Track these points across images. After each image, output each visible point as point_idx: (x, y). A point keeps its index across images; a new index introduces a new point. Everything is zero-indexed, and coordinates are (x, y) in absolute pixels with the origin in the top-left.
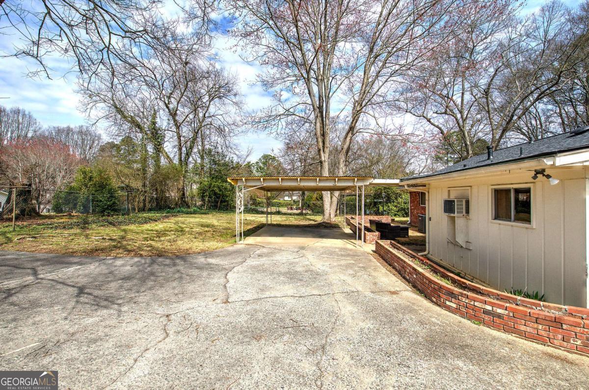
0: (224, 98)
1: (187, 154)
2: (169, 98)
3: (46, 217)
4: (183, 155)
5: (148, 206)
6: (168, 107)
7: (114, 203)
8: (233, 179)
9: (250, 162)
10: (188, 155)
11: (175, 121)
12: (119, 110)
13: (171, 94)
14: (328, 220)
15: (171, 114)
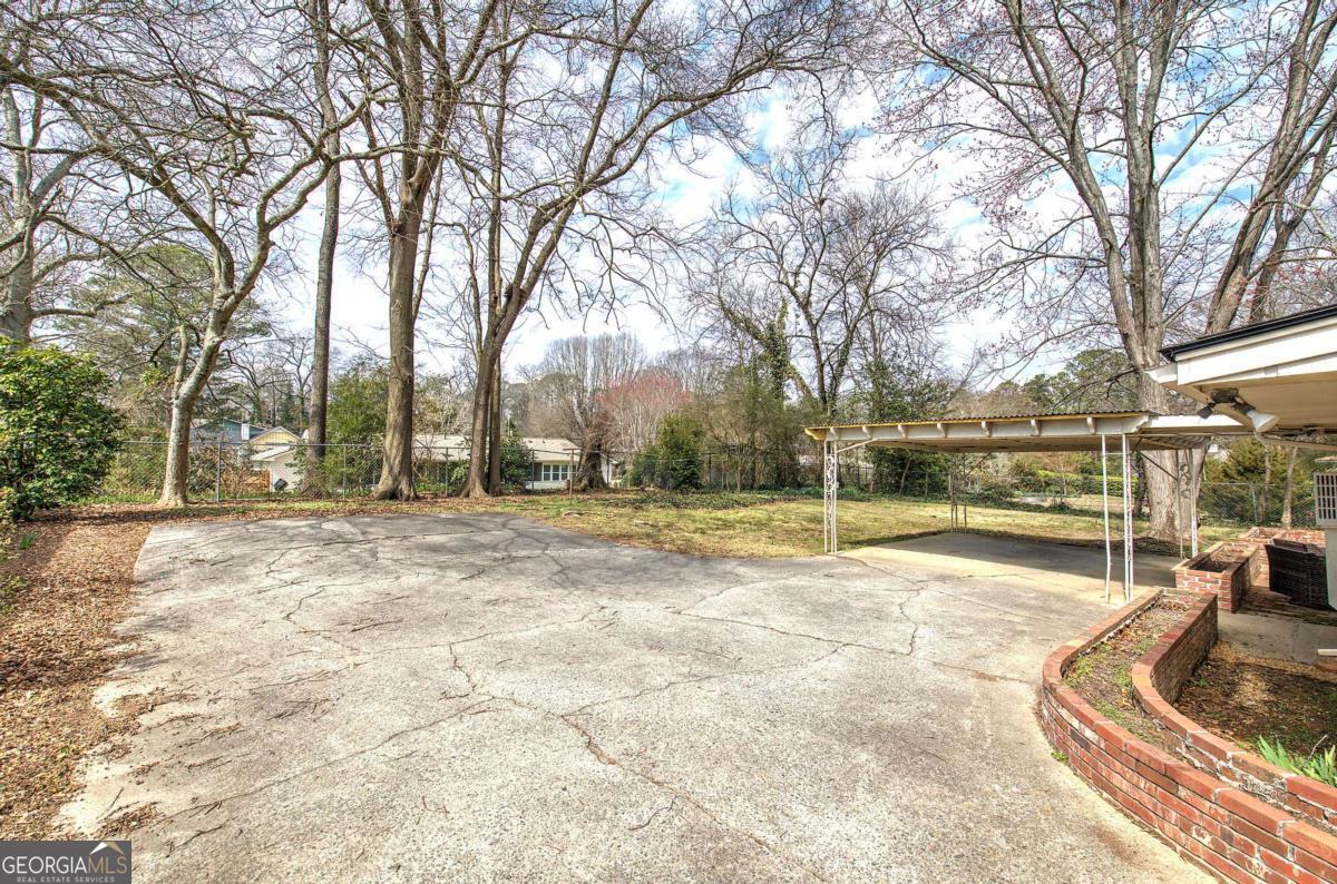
0: (911, 247)
1: (834, 378)
2: (796, 274)
3: (615, 491)
4: (827, 381)
5: (761, 480)
6: (794, 294)
7: (693, 474)
8: (816, 430)
9: (1043, 375)
10: (836, 379)
11: (808, 316)
12: (728, 313)
13: (800, 266)
14: (1162, 532)
15: (800, 304)
